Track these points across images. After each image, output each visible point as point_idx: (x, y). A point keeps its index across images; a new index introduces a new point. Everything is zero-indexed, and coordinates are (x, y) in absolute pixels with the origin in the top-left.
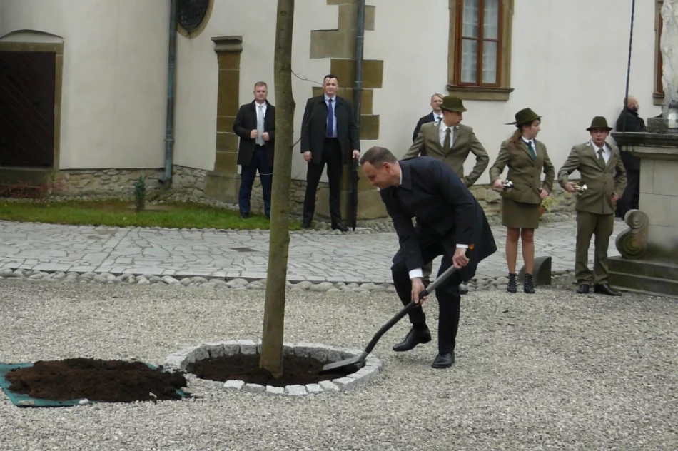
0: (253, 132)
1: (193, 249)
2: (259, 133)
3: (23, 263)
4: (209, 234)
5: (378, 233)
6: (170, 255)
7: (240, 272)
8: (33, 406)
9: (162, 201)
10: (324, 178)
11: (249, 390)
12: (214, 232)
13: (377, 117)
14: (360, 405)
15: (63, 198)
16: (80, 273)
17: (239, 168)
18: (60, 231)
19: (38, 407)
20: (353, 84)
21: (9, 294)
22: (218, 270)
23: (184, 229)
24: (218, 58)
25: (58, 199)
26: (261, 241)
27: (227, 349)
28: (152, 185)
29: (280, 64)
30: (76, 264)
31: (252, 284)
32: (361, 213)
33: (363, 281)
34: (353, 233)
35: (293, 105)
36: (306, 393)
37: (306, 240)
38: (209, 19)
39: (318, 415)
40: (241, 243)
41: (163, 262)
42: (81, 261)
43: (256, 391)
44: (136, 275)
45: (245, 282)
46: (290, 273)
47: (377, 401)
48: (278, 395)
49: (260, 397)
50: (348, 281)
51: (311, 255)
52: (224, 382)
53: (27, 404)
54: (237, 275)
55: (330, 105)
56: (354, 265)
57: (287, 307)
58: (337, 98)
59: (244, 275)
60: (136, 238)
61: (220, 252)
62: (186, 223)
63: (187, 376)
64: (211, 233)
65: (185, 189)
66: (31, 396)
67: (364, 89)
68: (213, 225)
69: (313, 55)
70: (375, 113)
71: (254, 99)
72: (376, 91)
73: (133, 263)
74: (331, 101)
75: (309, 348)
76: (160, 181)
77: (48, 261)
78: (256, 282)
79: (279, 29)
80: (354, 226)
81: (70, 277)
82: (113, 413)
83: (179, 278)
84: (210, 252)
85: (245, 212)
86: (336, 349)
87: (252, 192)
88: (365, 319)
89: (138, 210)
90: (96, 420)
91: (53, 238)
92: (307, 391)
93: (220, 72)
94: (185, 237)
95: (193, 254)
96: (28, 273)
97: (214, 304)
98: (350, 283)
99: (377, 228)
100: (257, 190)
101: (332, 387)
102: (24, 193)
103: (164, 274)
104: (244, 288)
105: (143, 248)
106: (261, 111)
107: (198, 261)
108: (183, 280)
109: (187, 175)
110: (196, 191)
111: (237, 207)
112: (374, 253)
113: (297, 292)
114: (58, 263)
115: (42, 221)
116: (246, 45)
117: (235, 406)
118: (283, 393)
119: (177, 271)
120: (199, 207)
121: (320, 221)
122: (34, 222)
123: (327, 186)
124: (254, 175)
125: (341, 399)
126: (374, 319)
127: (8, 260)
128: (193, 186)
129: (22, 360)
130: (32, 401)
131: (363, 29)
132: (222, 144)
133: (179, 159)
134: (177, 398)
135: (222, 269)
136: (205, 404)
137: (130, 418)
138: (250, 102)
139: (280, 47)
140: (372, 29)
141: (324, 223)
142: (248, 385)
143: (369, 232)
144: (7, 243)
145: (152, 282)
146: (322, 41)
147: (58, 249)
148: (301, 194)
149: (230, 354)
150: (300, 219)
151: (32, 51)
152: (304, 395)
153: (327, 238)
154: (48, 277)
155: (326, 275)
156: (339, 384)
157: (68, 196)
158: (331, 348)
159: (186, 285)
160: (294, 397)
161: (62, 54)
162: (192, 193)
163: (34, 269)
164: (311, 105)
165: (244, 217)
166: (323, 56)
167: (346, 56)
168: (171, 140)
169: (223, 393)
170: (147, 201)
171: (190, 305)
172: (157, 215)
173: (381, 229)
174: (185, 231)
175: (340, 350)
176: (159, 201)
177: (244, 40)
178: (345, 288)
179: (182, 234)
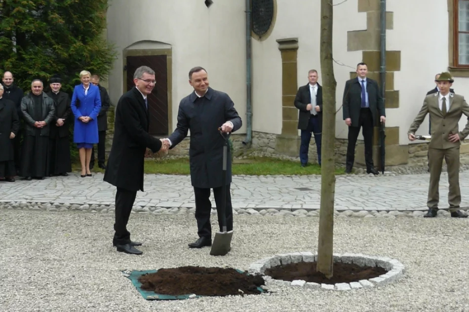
0: (309, 106)
1: (268, 190)
2: (313, 106)
3: (149, 202)
4: (279, 178)
5: (400, 175)
6: (252, 194)
7: (302, 205)
8: (157, 300)
9: (245, 157)
10: (361, 137)
11: (309, 287)
13: (397, 92)
14: (389, 296)
15: (176, 157)
16: (189, 208)
17: (300, 131)
18: (174, 179)
19: (160, 300)
20: (380, 69)
21: (140, 223)
22: (286, 204)
23: (262, 176)
24: (282, 55)
25: (173, 157)
26: (315, 183)
27: (293, 258)
28: (238, 146)
29: (324, 55)
30: (186, 201)
31: (311, 213)
32: (388, 161)
33: (390, 209)
34: (382, 176)
35: (335, 83)
36: (349, 288)
37: (349, 181)
38: (273, 27)
39: (359, 304)
40: (302, 184)
41: (246, 199)
42: (189, 200)
43: (314, 288)
45: (306, 211)
46: (337, 205)
47: (402, 294)
48: (330, 290)
49: (317, 292)
50: (379, 209)
51: (352, 192)
52: (291, 281)
53: (153, 298)
54: (299, 207)
55: (363, 84)
56: (384, 198)
57: (335, 229)
58: (368, 79)
59: (305, 207)
61: (288, 191)
62: (263, 171)
63: (265, 278)
64: (281, 178)
65: (261, 148)
66: (156, 293)
67: (388, 72)
68: (281, 173)
69: (350, 49)
70: (396, 89)
71: (308, 82)
72: (396, 73)
74: (363, 81)
75: (352, 257)
76: (244, 143)
77: (166, 200)
78: (314, 211)
79: (323, 30)
80: (383, 170)
81: (182, 211)
82: (213, 303)
83: (258, 209)
84: (280, 191)
85: (305, 162)
86: (371, 258)
87: (309, 149)
88: (392, 237)
90: (201, 308)
91: (170, 184)
92: (351, 287)
93: (284, 64)
94: (263, 181)
95: (268, 193)
96: (153, 209)
97: (283, 227)
98: (381, 211)
99: (400, 172)
100: (313, 147)
101: (368, 285)
102: (149, 154)
103: (248, 207)
104: (305, 216)
105: (233, 190)
106: (314, 90)
107: (272, 198)
108: (261, 211)
109: (263, 138)
110: (269, 149)
111: (299, 159)
112: (398, 189)
113: (343, 218)
114: (174, 201)
115: (161, 173)
116: (300, 44)
117: (299, 298)
118: (333, 289)
119: (257, 205)
120: (271, 160)
121: (358, 168)
122: (156, 173)
123: (363, 142)
125: (375, 292)
126: (399, 236)
128: (267, 145)
129: (150, 268)
130: (157, 296)
131: (385, 28)
132: (286, 115)
133: (256, 127)
134: (258, 293)
135: (289, 203)
136: (278, 297)
137: (225, 307)
138: (305, 84)
139: (324, 42)
140: (391, 28)
141: (361, 169)
142: (308, 283)
143: (394, 175)
145: (239, 213)
146: (355, 39)
147: (173, 192)
148: (344, 149)
149: (295, 262)
150: (344, 166)
151: (150, 55)
152: (348, 290)
153: (364, 179)
154: (167, 211)
155: (363, 206)
156: (374, 282)
157: (179, 155)
158: (368, 257)
159: (263, 215)
160: (341, 291)
161: (171, 56)
162: (266, 150)
163: (157, 206)
164: (348, 85)
165: (304, 167)
166: (357, 49)
167: (373, 49)
168: (250, 113)
169: (291, 289)
170: (235, 157)
171: (267, 228)
172: (242, 167)
173: (403, 173)
174: (262, 177)
175: (375, 258)
176: (243, 156)
177: (299, 40)
178: (377, 214)
179: (260, 179)
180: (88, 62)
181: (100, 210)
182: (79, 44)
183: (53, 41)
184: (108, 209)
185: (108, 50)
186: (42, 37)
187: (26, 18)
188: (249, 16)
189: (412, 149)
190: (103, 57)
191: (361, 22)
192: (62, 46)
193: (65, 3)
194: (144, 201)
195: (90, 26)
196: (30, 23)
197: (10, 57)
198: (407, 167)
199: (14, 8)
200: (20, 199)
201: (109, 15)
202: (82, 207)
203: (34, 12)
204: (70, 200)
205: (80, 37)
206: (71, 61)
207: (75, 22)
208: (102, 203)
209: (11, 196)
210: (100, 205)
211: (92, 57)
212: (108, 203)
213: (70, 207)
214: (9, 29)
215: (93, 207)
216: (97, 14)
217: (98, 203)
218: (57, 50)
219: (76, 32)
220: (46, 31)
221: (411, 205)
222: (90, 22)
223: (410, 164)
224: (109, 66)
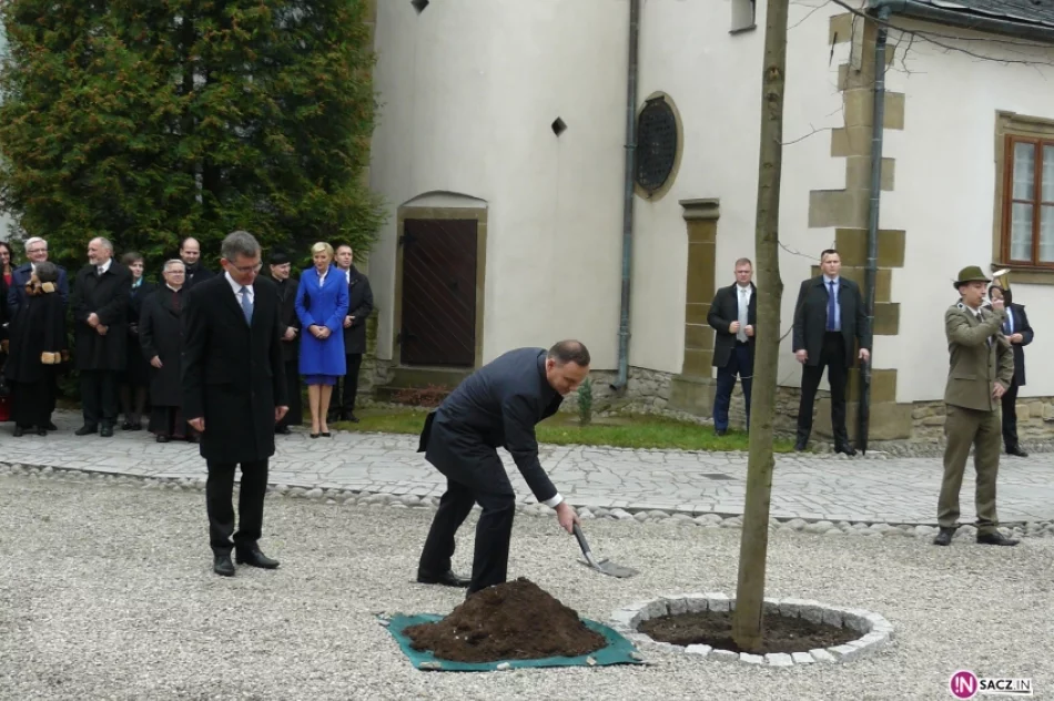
0: (734, 324)
1: (651, 475)
2: (740, 326)
3: (433, 490)
4: (674, 455)
5: (896, 459)
6: (623, 482)
7: (713, 505)
8: (439, 670)
9: (613, 413)
10: (824, 384)
11: (717, 657)
12: (679, 453)
13: (896, 306)
14: (863, 681)
17: (715, 369)
19: (444, 671)
20: (868, 262)
21: (414, 528)
22: (684, 503)
23: (642, 449)
24: (688, 228)
26: (737, 465)
27: (690, 603)
28: (602, 392)
29: (763, 234)
31: (727, 522)
32: (873, 432)
33: (874, 520)
34: (863, 458)
35: (780, 286)
36: (791, 664)
37: (800, 465)
38: (676, 176)
39: (808, 693)
40: (715, 468)
41: (612, 491)
43: (727, 660)
44: (577, 507)
45: (718, 518)
46: (778, 508)
47: (886, 678)
48: (755, 665)
49: (731, 667)
50: (853, 519)
51: (806, 485)
52: (686, 646)
53: (431, 666)
54: (708, 509)
55: (832, 289)
56: (862, 499)
57: (771, 552)
58: (841, 280)
59: (718, 509)
60: (579, 459)
61: (688, 479)
62: (644, 441)
63: (637, 638)
64: (677, 455)
65: (643, 397)
66: (436, 657)
67: (880, 268)
68: (678, 445)
69: (813, 223)
70: (894, 300)
71: (734, 281)
72: (896, 271)
73: (574, 491)
74: (832, 283)
75: (799, 607)
76: (612, 387)
78: (733, 519)
79: (762, 188)
80: (864, 448)
82: (540, 681)
83: (632, 511)
84: (674, 479)
85: (722, 427)
86: (833, 608)
87: (732, 403)
88: (875, 571)
89: (582, 423)
90: (518, 689)
92: (794, 662)
93: (691, 246)
94: (643, 458)
95: (652, 482)
97: (677, 546)
98: (856, 523)
99: (895, 452)
100: (738, 399)
101: (826, 657)
102: (437, 400)
103: (614, 505)
104: (717, 526)
105: (587, 472)
106: (744, 297)
107: (659, 490)
108: (637, 515)
109: (647, 379)
110: (658, 400)
111: (712, 421)
112: (889, 484)
113: (786, 532)
116: (724, 211)
117: (698, 677)
118: (761, 663)
119: (630, 503)
120: (662, 421)
121: (820, 441)
123: (829, 395)
124: (734, 380)
125: (838, 672)
126: (887, 570)
127: (414, 485)
128: (654, 393)
129: (428, 612)
130: (437, 664)
131: (879, 189)
132: (692, 339)
133: (638, 358)
134: (624, 664)
135: (689, 501)
136: (659, 674)
137: (561, 688)
138: (730, 284)
139: (763, 211)
140: (890, 188)
141: (824, 444)
142: (716, 651)
143: (884, 457)
144: (413, 464)
145: (598, 516)
146: (824, 204)
148: (795, 405)
149: (695, 611)
150: (793, 438)
151: (447, 218)
152: (789, 667)
153: (830, 464)
155: (825, 512)
156: (837, 654)
158: (829, 607)
159: (642, 521)
160: (776, 668)
161: (485, 220)
162: (652, 403)
164: (806, 289)
165: (720, 435)
166: (825, 225)
167: (855, 224)
168: (626, 333)
169: (684, 661)
170: (594, 413)
171: (647, 547)
172: (607, 430)
173: (900, 454)
174: (642, 452)
175: (839, 609)
176: (610, 411)
177: (721, 203)
178: (850, 528)
179: (637, 455)
180: (335, 227)
181: (343, 500)
182: (318, 192)
183: (272, 185)
184: (357, 499)
185: (372, 207)
186: (251, 177)
187: (225, 140)
188: (631, 154)
189: (919, 411)
190: (361, 218)
191: (834, 174)
192: (287, 195)
193: (297, 115)
194: (423, 487)
195: (342, 161)
196: (231, 148)
197: (189, 213)
198: (908, 443)
199: (201, 120)
200: (196, 473)
201: (375, 142)
202: (309, 493)
203: (238, 130)
204: (288, 478)
205: (321, 178)
206: (304, 222)
207: (314, 152)
208: (347, 487)
209: (181, 466)
210: (342, 491)
211: (341, 217)
212: (357, 488)
213: (287, 492)
214: (192, 157)
215: (330, 493)
216: (355, 139)
217: (339, 487)
218: (277, 203)
219: (314, 170)
220: (260, 165)
221: (912, 515)
222: (342, 154)
223: (914, 439)
224: (372, 236)
